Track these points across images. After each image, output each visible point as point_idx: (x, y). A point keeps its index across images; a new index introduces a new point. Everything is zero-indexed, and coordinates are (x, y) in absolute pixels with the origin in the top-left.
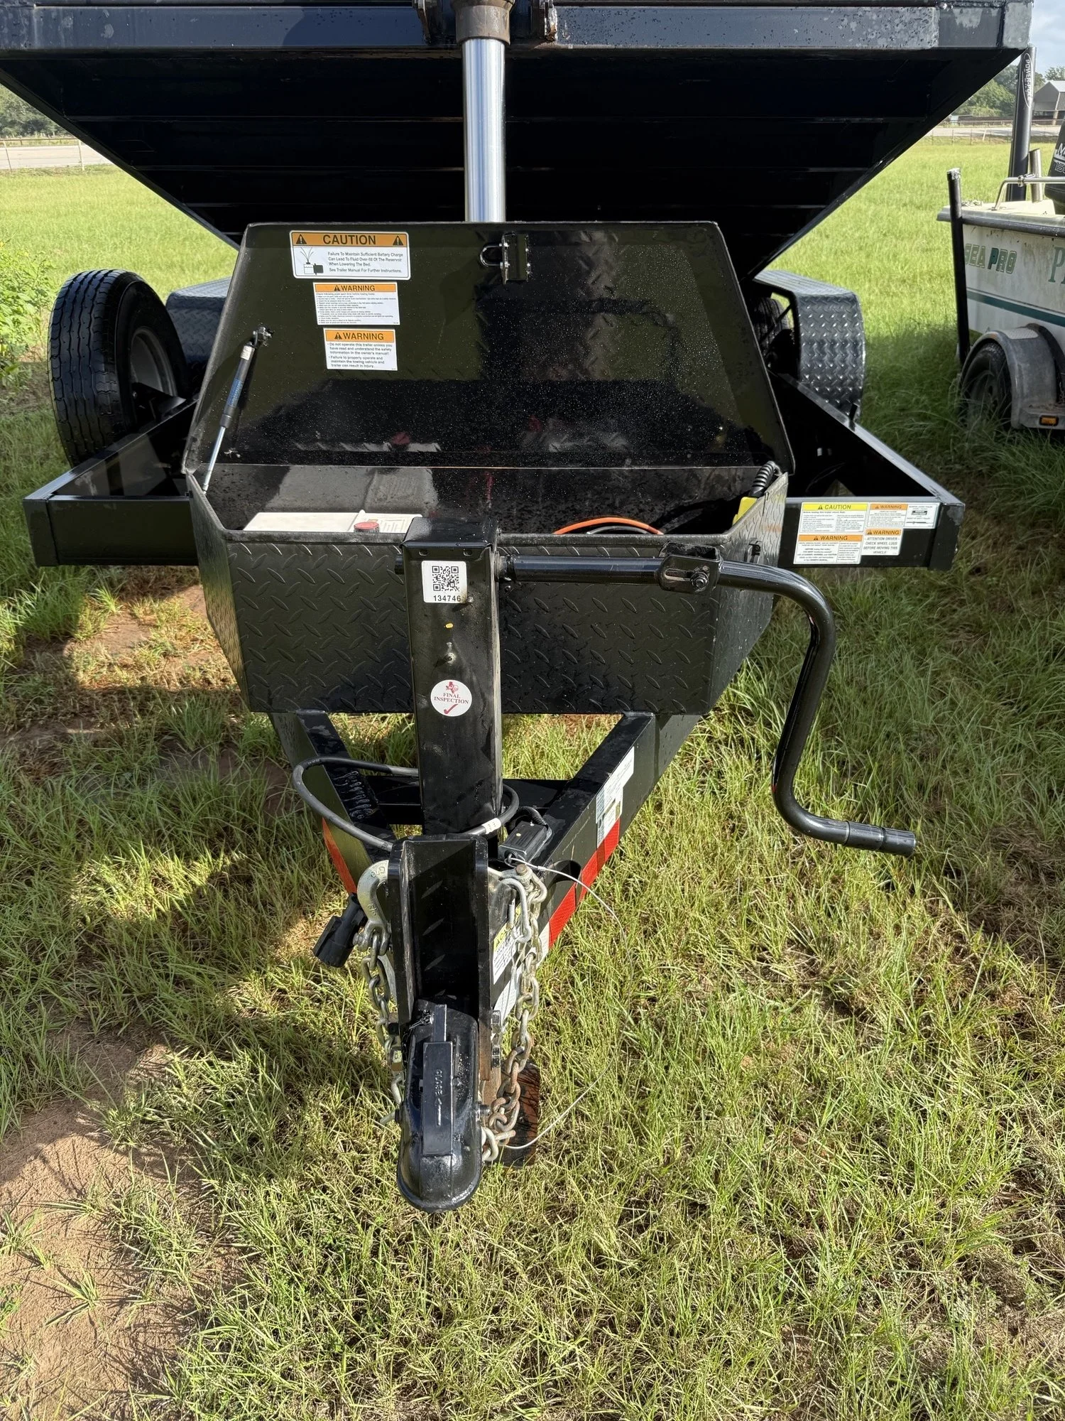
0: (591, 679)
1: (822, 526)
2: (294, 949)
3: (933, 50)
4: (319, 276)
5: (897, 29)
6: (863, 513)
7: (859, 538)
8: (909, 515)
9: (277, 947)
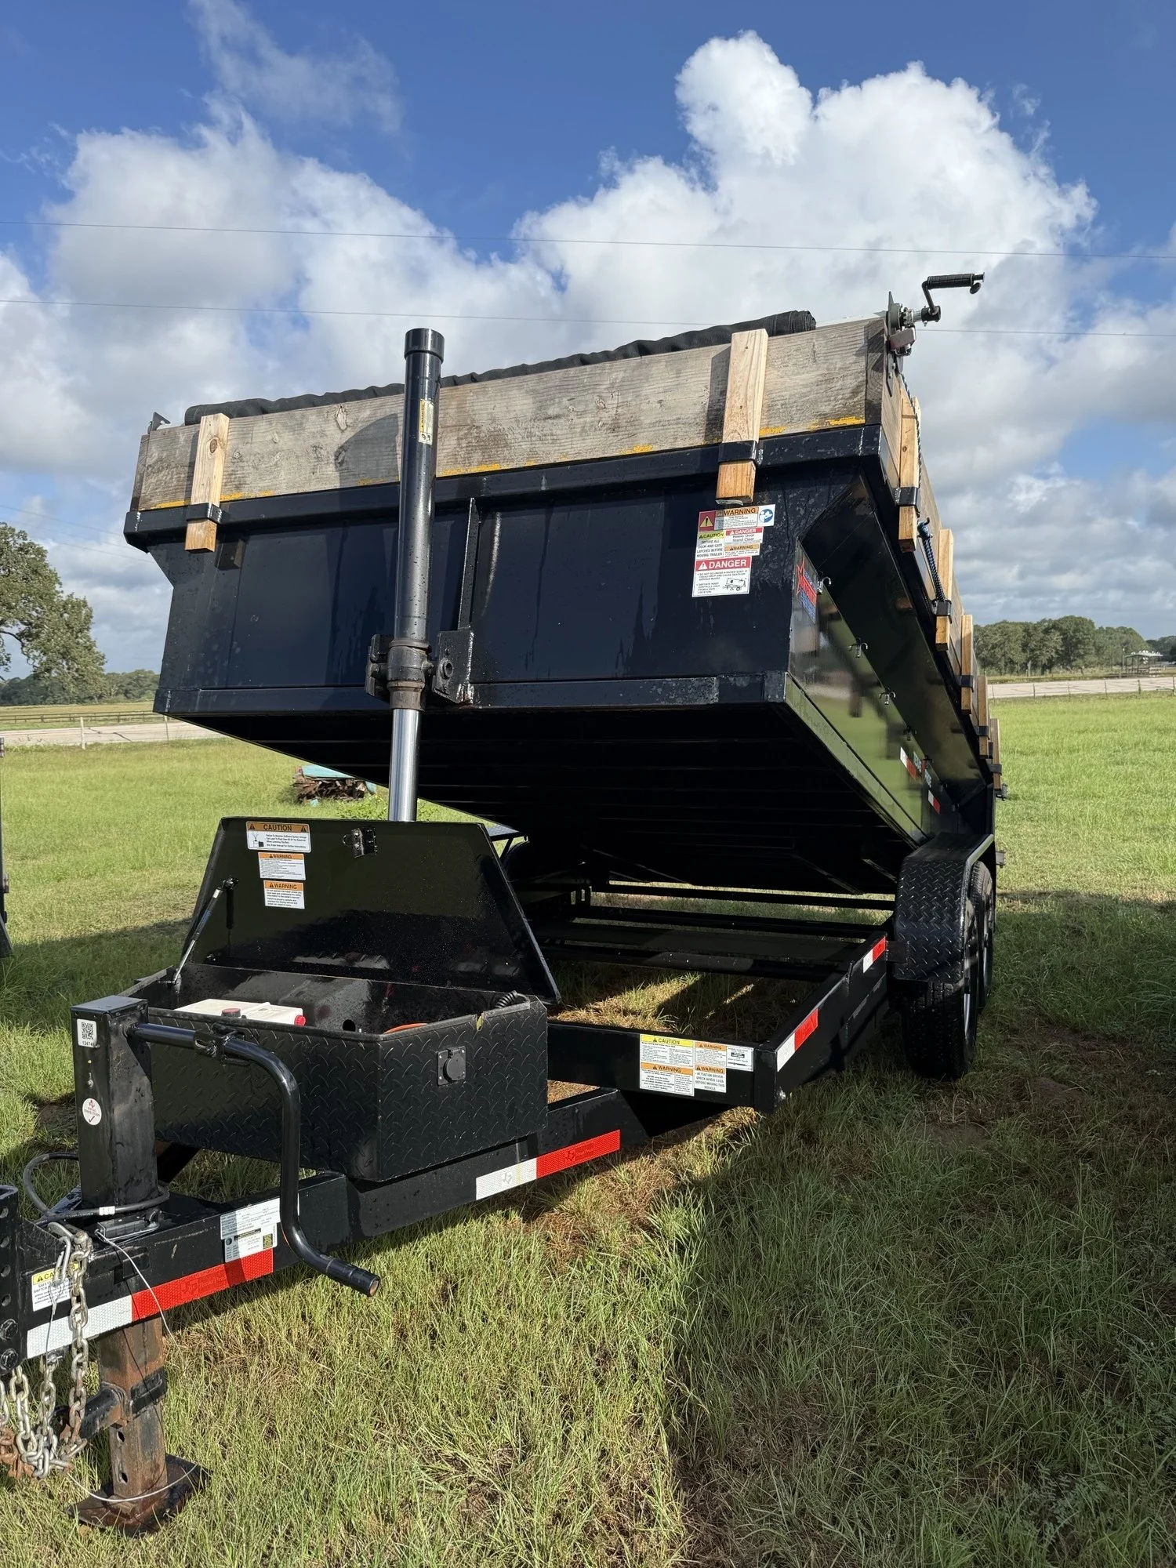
1: (656, 1056)
3: (715, 704)
4: (262, 848)
5: (690, 692)
6: (690, 1050)
7: (689, 1072)
8: (729, 1056)
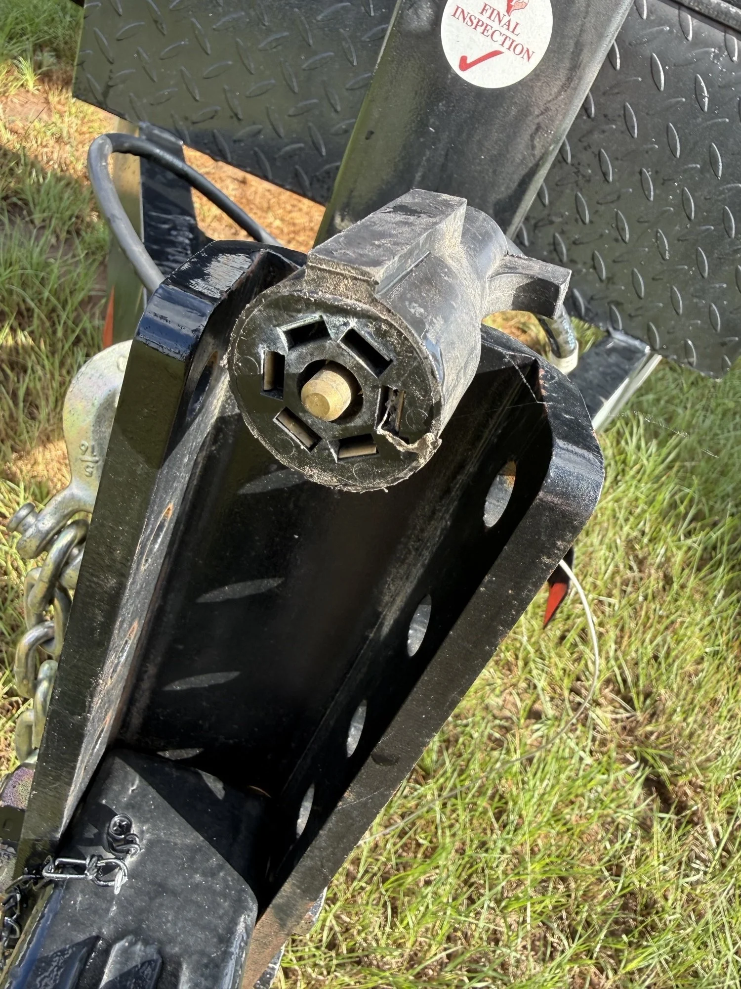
0: (593, 258)
2: (40, 469)
9: (20, 458)
